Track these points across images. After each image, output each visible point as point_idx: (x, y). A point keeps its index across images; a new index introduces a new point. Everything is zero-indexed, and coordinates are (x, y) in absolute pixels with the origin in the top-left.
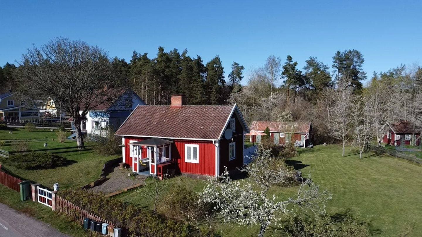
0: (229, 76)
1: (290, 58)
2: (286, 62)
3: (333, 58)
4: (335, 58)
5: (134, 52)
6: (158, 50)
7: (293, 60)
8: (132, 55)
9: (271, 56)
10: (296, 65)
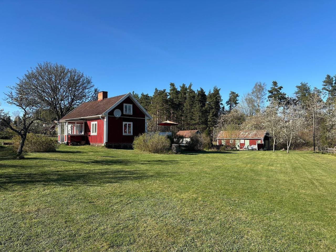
0: (226, 103)
1: (275, 83)
2: (272, 87)
3: (323, 82)
4: (325, 81)
5: (156, 89)
6: (170, 86)
7: (278, 85)
8: (154, 91)
9: (257, 83)
10: (280, 89)
